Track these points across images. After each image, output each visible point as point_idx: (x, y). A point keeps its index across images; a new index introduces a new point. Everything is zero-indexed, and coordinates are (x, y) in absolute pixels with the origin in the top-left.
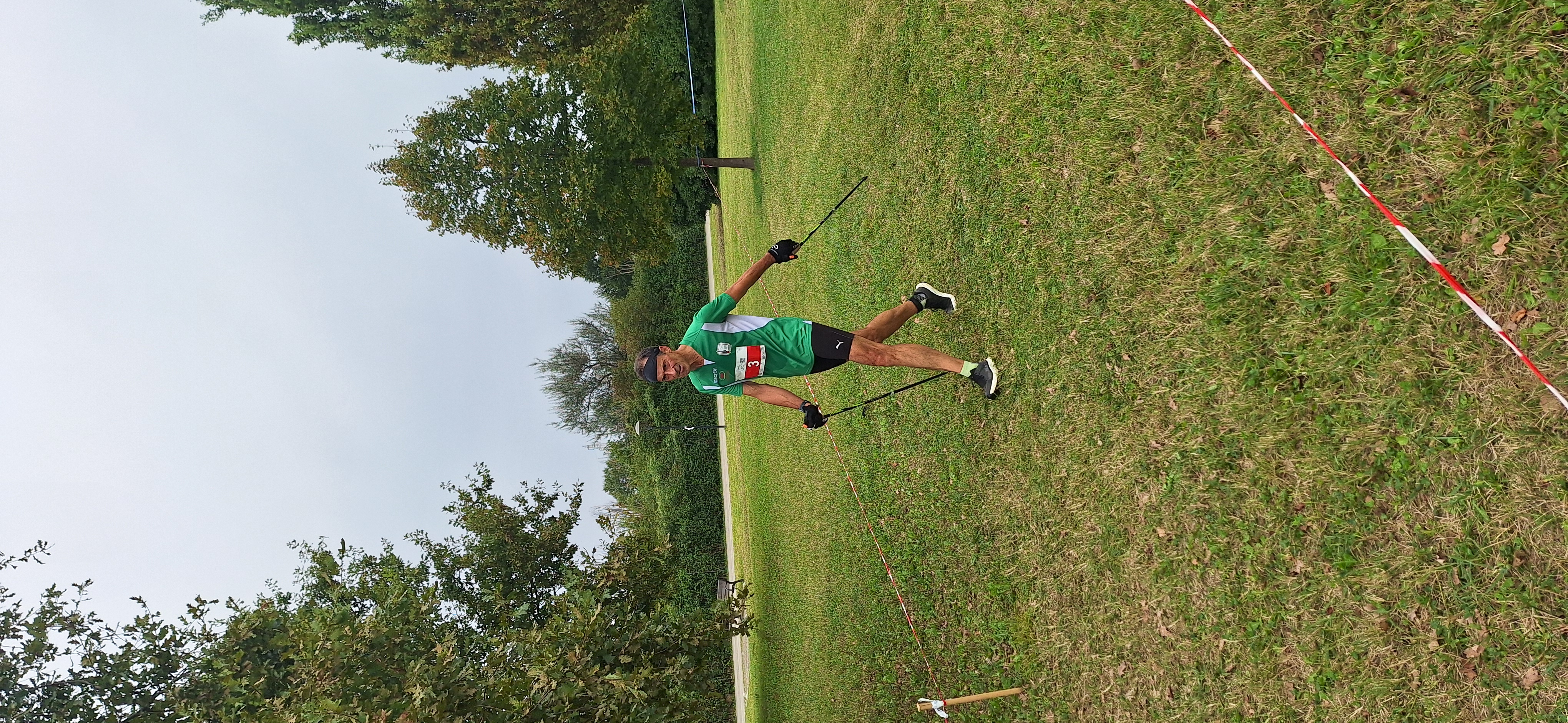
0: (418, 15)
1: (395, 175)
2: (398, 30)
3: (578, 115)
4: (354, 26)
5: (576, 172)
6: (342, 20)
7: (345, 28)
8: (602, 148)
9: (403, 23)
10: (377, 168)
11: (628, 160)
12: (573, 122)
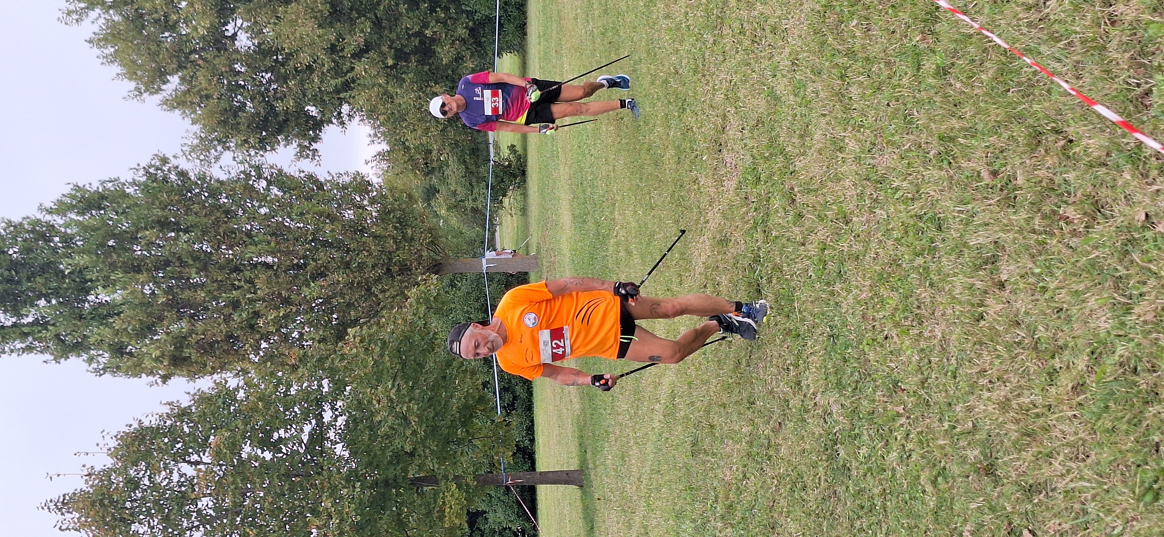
0: (127, 312)
1: (77, 515)
2: (99, 334)
3: (338, 424)
4: (40, 332)
5: (331, 496)
6: (24, 325)
7: (26, 335)
8: (370, 464)
9: (106, 325)
10: (52, 507)
11: (404, 478)
12: (331, 434)
